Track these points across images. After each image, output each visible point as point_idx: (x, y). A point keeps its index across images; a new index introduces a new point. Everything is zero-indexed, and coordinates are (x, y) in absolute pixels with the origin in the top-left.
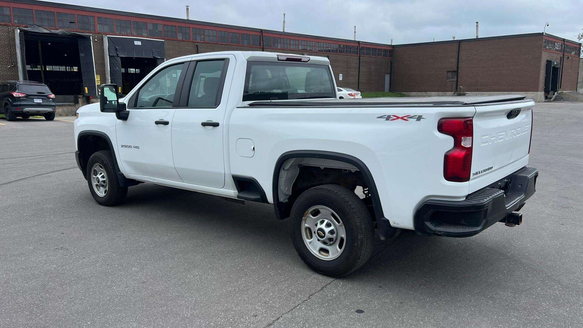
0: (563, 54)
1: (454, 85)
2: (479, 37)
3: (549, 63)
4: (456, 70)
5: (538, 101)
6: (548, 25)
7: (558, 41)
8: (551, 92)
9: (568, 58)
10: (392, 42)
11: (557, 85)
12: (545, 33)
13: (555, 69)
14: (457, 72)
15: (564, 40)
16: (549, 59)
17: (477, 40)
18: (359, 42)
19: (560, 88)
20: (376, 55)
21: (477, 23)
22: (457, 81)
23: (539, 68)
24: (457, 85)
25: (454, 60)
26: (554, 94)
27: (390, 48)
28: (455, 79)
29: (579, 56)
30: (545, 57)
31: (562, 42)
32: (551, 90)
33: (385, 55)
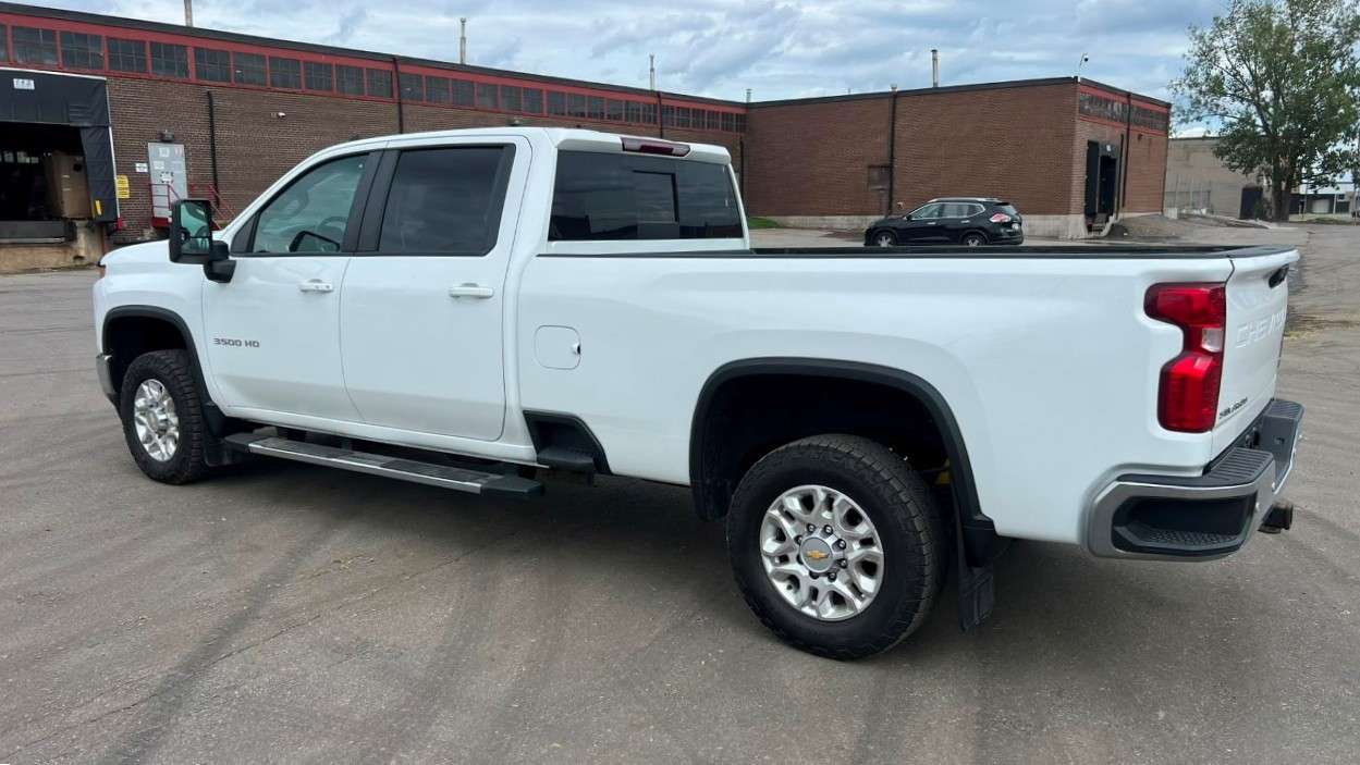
0: (1128, 130)
1: (885, 200)
2: (939, 86)
3: (1093, 146)
4: (888, 162)
5: (1069, 237)
6: (1086, 60)
7: (1116, 98)
8: (1100, 217)
9: (1140, 137)
10: (748, 97)
11: (1113, 201)
12: (1083, 79)
13: (1109, 164)
14: (890, 168)
15: (1128, 95)
16: (1093, 138)
17: (936, 92)
18: (658, 95)
19: (1123, 205)
20: (703, 127)
21: (934, 51)
22: (891, 189)
23: (1069, 159)
24: (891, 199)
25: (883, 139)
26: (1107, 221)
27: (741, 111)
28: (886, 186)
29: (1167, 134)
30: (1084, 132)
31: (1125, 100)
32: (1100, 211)
33: (727, 128)
